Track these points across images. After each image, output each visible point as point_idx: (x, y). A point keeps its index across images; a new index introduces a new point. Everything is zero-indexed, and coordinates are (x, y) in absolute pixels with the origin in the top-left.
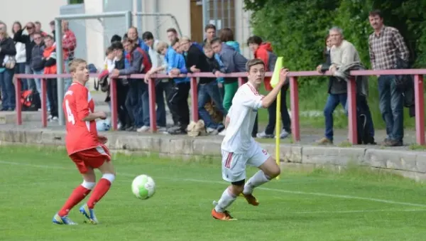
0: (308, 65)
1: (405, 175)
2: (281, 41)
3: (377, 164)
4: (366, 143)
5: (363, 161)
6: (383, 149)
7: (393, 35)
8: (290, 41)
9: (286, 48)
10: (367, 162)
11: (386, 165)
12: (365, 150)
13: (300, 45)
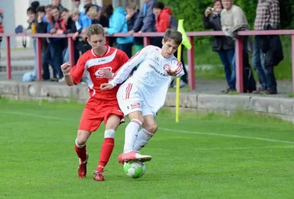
0: (201, 27)
1: (284, 118)
2: (178, 6)
3: (260, 109)
4: (250, 92)
5: (248, 107)
6: (265, 96)
7: (271, 3)
8: (186, 7)
9: (183, 12)
10: (253, 107)
11: (268, 110)
12: (250, 98)
13: (195, 10)
